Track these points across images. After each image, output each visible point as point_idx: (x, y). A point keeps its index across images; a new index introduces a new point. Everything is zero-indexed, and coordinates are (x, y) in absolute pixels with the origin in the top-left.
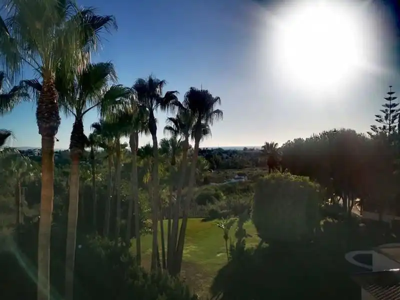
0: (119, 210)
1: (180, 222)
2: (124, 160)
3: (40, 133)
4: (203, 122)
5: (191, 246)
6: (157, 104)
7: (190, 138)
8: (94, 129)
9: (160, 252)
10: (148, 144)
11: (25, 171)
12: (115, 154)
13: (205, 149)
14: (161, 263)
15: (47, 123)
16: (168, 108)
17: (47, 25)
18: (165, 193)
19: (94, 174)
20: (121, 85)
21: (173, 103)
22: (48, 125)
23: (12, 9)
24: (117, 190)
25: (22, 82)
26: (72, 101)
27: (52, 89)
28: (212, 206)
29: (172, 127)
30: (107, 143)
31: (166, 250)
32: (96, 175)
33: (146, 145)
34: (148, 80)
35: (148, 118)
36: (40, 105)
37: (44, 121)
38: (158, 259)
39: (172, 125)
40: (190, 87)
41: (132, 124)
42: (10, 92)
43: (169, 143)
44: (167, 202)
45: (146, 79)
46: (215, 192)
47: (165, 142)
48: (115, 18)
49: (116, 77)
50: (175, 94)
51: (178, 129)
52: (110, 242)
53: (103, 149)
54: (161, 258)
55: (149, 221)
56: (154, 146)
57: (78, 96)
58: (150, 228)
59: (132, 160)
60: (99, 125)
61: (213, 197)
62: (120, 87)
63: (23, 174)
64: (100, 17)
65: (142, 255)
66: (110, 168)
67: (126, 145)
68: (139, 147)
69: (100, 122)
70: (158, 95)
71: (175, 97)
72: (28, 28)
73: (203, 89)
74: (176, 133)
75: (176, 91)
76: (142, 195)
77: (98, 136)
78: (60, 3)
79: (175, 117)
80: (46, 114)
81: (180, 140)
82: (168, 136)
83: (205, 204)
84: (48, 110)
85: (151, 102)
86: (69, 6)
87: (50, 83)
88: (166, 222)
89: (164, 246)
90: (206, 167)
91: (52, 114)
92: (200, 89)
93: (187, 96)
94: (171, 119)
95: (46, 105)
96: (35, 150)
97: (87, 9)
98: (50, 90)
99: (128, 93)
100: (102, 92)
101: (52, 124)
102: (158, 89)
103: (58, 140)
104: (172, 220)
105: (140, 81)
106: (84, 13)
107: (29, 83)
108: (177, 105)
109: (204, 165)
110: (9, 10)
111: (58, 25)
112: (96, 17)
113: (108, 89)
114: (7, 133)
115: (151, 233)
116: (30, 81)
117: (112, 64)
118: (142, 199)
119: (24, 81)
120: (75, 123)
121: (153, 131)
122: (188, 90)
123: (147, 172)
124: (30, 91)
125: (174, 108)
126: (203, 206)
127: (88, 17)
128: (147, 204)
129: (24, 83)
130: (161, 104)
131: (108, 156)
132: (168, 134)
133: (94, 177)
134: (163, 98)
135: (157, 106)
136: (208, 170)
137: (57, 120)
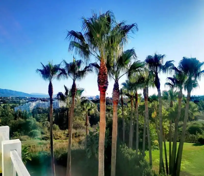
0: (138, 133)
1: (178, 144)
2: (140, 103)
3: (99, 90)
4: (193, 79)
5: (186, 161)
6: (160, 69)
7: (183, 90)
8: (123, 86)
9: (164, 162)
10: (154, 94)
11: (90, 108)
12: (135, 100)
13: (193, 96)
14: (165, 169)
15: (102, 85)
16: (167, 71)
17: (102, 34)
18: (166, 125)
19: (123, 111)
20: (139, 61)
21: (171, 68)
22: (103, 86)
23: (87, 30)
24: (136, 121)
25: (90, 64)
26: (113, 72)
27: (105, 67)
28: (201, 135)
29: (170, 83)
30: (130, 93)
31: (168, 161)
32: (124, 111)
33: (153, 95)
34: (154, 55)
35: (155, 78)
36: (99, 76)
37: (101, 84)
38: (163, 167)
39: (170, 81)
40: (183, 57)
41: (144, 82)
42: (84, 70)
43: (168, 93)
44: (167, 130)
45: (153, 55)
46: (202, 126)
47: (165, 92)
48: (137, 24)
49: (136, 56)
50: (172, 62)
51: (174, 84)
52: (133, 151)
53: (128, 97)
54: (165, 166)
55: (156, 142)
56: (158, 95)
57: (116, 69)
58: (156, 146)
59: (144, 104)
60: (125, 83)
61: (201, 129)
62: (139, 62)
63: (89, 110)
64: (128, 26)
65: (153, 162)
66: (132, 108)
67: (140, 95)
68: (149, 95)
69: (126, 82)
70: (161, 64)
71: (172, 64)
72: (93, 38)
73: (192, 58)
74: (173, 86)
75: (173, 61)
76: (151, 124)
77: (125, 89)
78: (108, 22)
79: (172, 77)
80: (102, 81)
81: (176, 91)
82: (168, 88)
83: (195, 134)
84: (103, 78)
85: (156, 69)
86: (113, 23)
87: (104, 64)
88: (167, 143)
89: (167, 159)
90: (196, 109)
91: (105, 80)
92: (190, 58)
93: (181, 63)
94: (169, 78)
95: (102, 76)
96: (93, 97)
97: (121, 22)
98: (104, 67)
99: (144, 65)
100: (129, 66)
101: (105, 85)
102: (160, 61)
103: (107, 94)
104: (172, 143)
105: (149, 57)
106: (120, 25)
107: (93, 65)
108: (174, 69)
109: (194, 108)
110: (85, 31)
111: (107, 34)
112: (126, 26)
113: (132, 64)
114: (82, 90)
115: (158, 149)
116: (93, 64)
117: (134, 50)
118: (151, 127)
119: (91, 64)
120: (115, 84)
121: (158, 86)
122: (182, 59)
123: (154, 111)
124: (94, 68)
125: (171, 71)
126: (193, 135)
127: (122, 27)
128: (154, 130)
129: (91, 65)
130: (163, 70)
131: (131, 101)
132: (167, 87)
133: (123, 112)
134: (164, 66)
135: (160, 71)
136: (198, 111)
137: (107, 83)
